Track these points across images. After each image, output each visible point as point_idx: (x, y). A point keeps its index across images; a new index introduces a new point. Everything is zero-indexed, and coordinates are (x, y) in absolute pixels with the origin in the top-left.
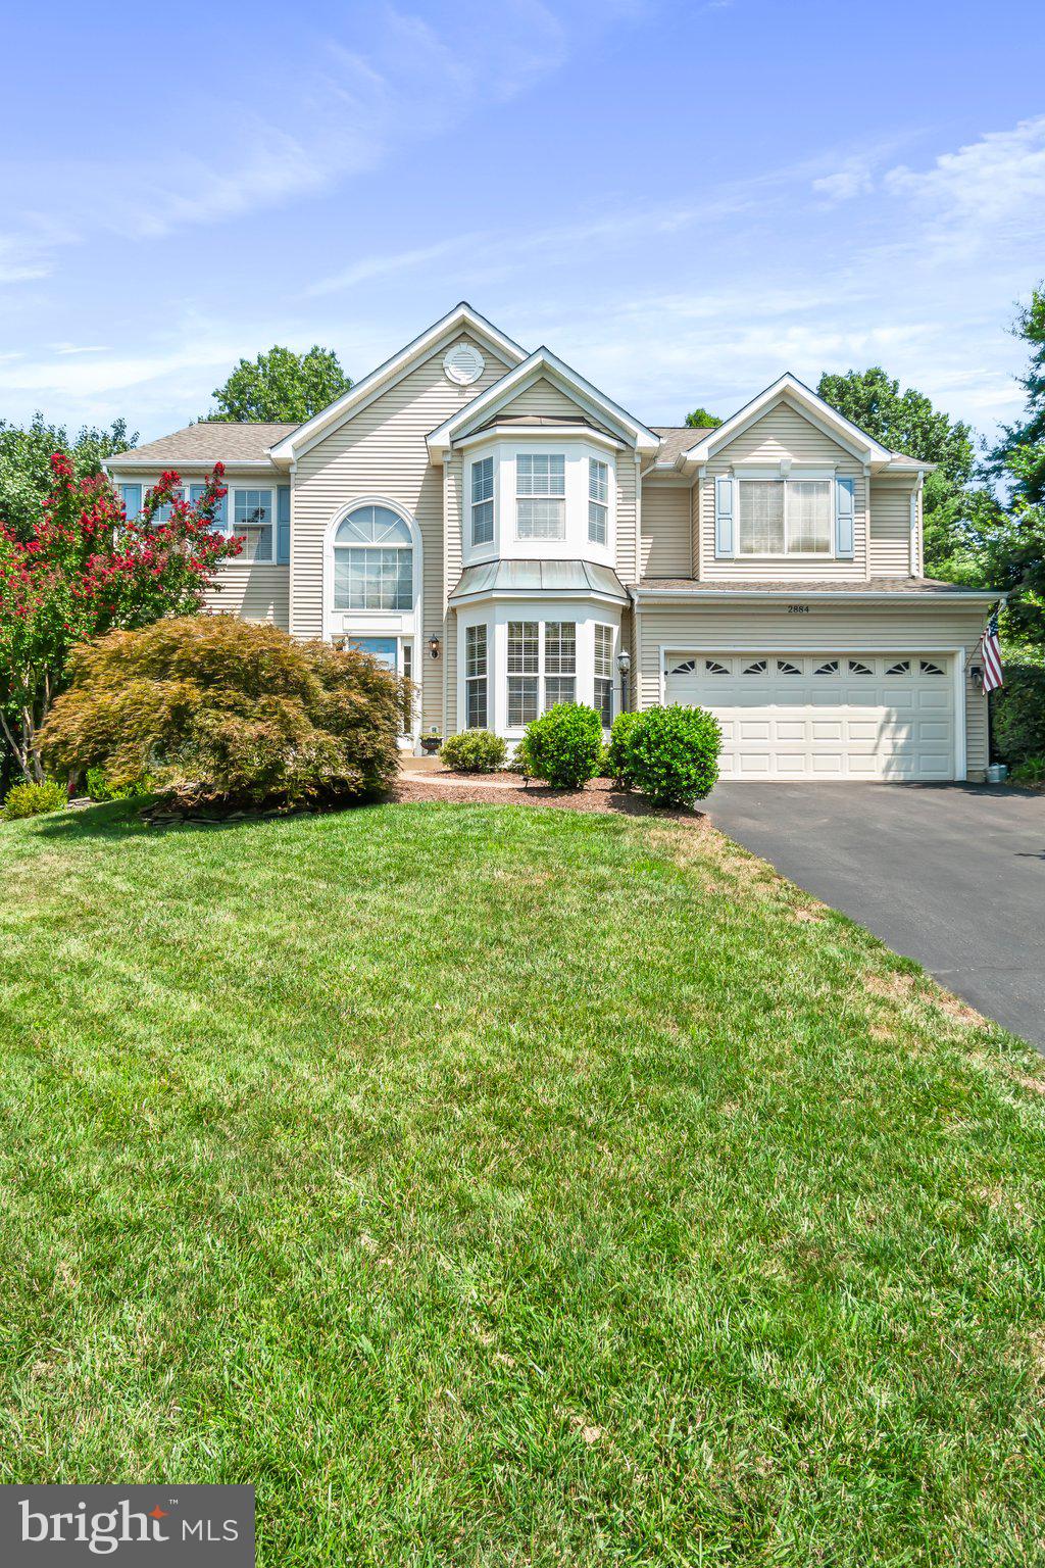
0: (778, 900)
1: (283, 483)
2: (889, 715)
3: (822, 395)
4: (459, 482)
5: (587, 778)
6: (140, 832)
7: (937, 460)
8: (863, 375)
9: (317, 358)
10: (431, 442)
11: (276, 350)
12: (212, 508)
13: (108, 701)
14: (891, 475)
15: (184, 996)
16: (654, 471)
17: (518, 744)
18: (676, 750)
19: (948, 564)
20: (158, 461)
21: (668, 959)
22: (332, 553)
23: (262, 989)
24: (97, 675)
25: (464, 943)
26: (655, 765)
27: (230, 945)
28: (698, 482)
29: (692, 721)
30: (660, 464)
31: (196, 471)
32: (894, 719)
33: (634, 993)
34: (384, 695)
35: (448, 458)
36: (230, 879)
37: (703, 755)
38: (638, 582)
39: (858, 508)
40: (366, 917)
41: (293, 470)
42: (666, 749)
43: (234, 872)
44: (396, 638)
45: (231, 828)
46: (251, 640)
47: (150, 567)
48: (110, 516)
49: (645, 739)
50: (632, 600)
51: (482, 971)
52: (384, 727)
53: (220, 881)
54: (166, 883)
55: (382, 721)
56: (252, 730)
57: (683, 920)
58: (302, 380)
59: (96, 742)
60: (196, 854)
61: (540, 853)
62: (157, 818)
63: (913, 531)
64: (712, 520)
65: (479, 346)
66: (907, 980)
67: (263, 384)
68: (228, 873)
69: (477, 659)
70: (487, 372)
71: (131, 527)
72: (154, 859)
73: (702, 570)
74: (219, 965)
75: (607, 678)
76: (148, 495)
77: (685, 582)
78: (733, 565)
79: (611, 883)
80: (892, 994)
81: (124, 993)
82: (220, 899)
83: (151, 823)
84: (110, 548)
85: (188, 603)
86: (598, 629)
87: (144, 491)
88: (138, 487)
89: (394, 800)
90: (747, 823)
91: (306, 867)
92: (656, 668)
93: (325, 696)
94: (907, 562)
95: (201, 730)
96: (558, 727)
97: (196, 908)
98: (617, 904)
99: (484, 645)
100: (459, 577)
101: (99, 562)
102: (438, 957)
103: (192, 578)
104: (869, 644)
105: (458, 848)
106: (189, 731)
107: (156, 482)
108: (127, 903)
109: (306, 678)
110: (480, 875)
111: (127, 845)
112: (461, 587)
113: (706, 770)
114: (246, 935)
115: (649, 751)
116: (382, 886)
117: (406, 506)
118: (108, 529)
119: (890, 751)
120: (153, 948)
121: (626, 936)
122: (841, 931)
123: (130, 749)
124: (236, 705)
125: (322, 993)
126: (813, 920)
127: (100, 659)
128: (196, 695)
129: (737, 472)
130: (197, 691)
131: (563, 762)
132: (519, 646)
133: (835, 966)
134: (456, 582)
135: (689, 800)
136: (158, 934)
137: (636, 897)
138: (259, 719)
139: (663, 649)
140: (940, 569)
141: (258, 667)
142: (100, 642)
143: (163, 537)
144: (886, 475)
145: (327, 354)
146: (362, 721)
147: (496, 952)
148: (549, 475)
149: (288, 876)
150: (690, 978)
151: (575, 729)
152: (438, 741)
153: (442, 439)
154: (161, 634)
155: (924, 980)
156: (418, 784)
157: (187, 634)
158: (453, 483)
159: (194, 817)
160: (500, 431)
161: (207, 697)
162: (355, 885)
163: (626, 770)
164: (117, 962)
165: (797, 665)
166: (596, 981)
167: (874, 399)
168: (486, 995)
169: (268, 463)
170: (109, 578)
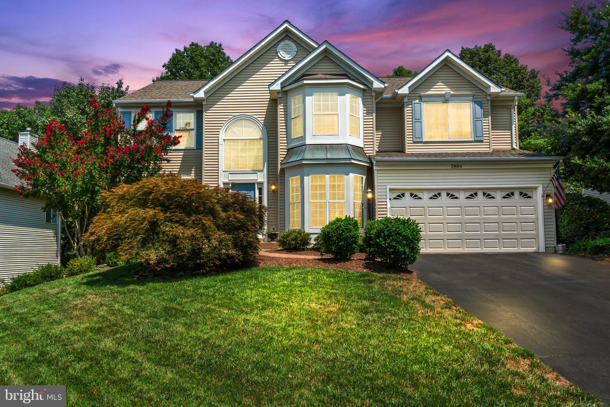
0: (456, 318)
1: (199, 109)
3: (462, 58)
4: (285, 107)
5: (353, 253)
6: (134, 283)
7: (522, 89)
8: (482, 47)
9: (212, 47)
10: (271, 88)
11: (193, 44)
12: (166, 122)
13: (119, 219)
14: (501, 99)
15: (163, 369)
16: (382, 99)
17: (316, 236)
18: (398, 239)
19: (529, 140)
20: (140, 100)
21: (404, 351)
22: (223, 143)
23: (202, 366)
24: (113, 206)
25: (300, 342)
26: (387, 247)
27: (184, 343)
28: (403, 104)
29: (406, 225)
30: (385, 96)
31: (158, 105)
33: (389, 370)
34: (251, 213)
35: (280, 96)
36: (179, 308)
37: (412, 242)
38: (375, 154)
39: (485, 116)
40: (249, 328)
41: (204, 103)
42: (393, 239)
43: (181, 304)
44: (254, 184)
45: (178, 281)
46: (187, 188)
47: (136, 152)
48: (117, 128)
49: (382, 234)
50: (372, 163)
51: (310, 357)
52: (252, 230)
53: (175, 309)
54: (149, 310)
55: (251, 227)
56: (188, 232)
57: (409, 330)
58: (205, 58)
59: (114, 240)
60: (162, 295)
61: (332, 293)
62: (141, 276)
63: (514, 126)
64: (411, 123)
65: (294, 41)
66: (527, 362)
67: (187, 61)
68: (179, 305)
69: (295, 194)
70: (298, 53)
71: (127, 133)
72: (142, 297)
73: (407, 147)
74: (179, 353)
75: (360, 202)
76: (135, 117)
77: (399, 154)
78: (422, 144)
79: (371, 309)
80: (520, 370)
81: (134, 367)
82: (176, 318)
83: (138, 278)
84: (117, 142)
85: (154, 169)
86: (355, 178)
87: (133, 115)
88: (130, 113)
89: (257, 265)
90: (436, 276)
91: (217, 302)
92: (385, 197)
93: (223, 215)
94: (510, 141)
95: (164, 233)
96: (338, 228)
97: (165, 323)
98: (374, 321)
100: (286, 153)
101: (112, 150)
102: (287, 349)
103: (156, 156)
104: (493, 183)
105: (291, 291)
106: (158, 234)
107: (139, 110)
108: (131, 320)
109: (213, 206)
110: (304, 305)
111: (128, 290)
112: (287, 158)
113: (414, 250)
114: (191, 337)
115: (385, 240)
116: (255, 312)
117: (259, 119)
118: (116, 134)
120: (146, 344)
121: (381, 338)
122: (490, 335)
123: (130, 242)
124: (180, 220)
125: (231, 368)
126: (476, 329)
127: (114, 198)
128: (161, 216)
129: (423, 99)
130: (161, 214)
131: (340, 246)
132: (316, 186)
133: (490, 354)
134: (284, 156)
135: (406, 265)
136: (147, 337)
137: (384, 317)
138: (192, 227)
139: (388, 188)
140: (525, 143)
141: (191, 201)
142: (114, 190)
143: (142, 137)
144: (498, 99)
145: (218, 45)
146: (242, 227)
147: (316, 347)
148: (330, 103)
149: (208, 306)
150: (416, 361)
151: (347, 229)
152: (276, 235)
153: (277, 87)
154: (144, 186)
155: (536, 362)
156: (267, 257)
157: (157, 185)
158: (282, 107)
159: (160, 275)
160: (305, 82)
161: (166, 217)
162: (242, 312)
163: (372, 249)
164: (130, 351)
165: (456, 195)
166: (369, 363)
167: (489, 59)
168: (313, 370)
169: (192, 100)
170: (117, 157)
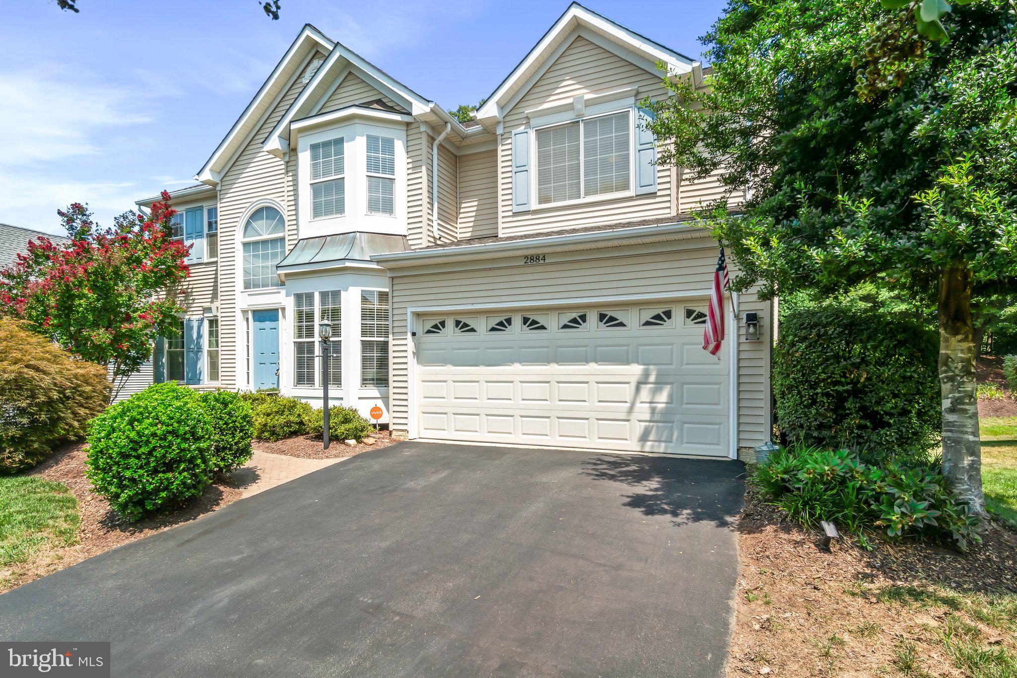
2: (646, 374)
4: (295, 178)
10: (266, 148)
22: (241, 247)
32: (652, 378)
35: (286, 159)
38: (425, 245)
41: (218, 188)
44: (277, 310)
64: (509, 175)
73: (500, 226)
75: (382, 339)
78: (530, 217)
92: (405, 329)
117: (282, 203)
119: (647, 417)
129: (533, 122)
132: (302, 315)
139: (409, 310)
158: (291, 179)
165: (541, 320)
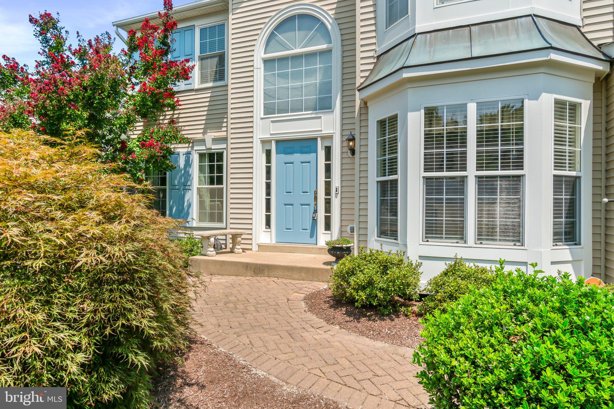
22: (261, 65)
44: (315, 139)
69: (387, 157)
75: (573, 174)
86: (560, 105)
99: (395, 139)
100: (372, 67)
112: (372, 77)
117: (326, 8)
132: (440, 136)
134: (368, 73)
